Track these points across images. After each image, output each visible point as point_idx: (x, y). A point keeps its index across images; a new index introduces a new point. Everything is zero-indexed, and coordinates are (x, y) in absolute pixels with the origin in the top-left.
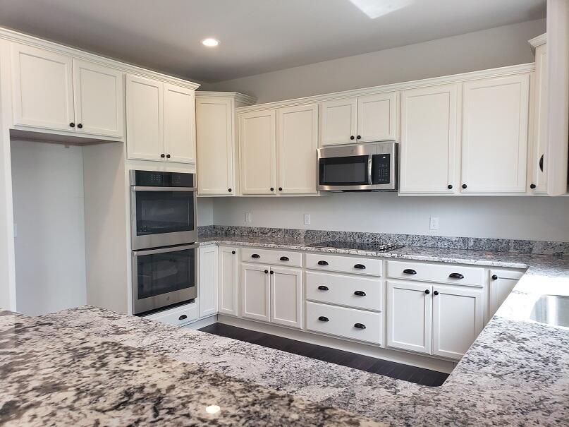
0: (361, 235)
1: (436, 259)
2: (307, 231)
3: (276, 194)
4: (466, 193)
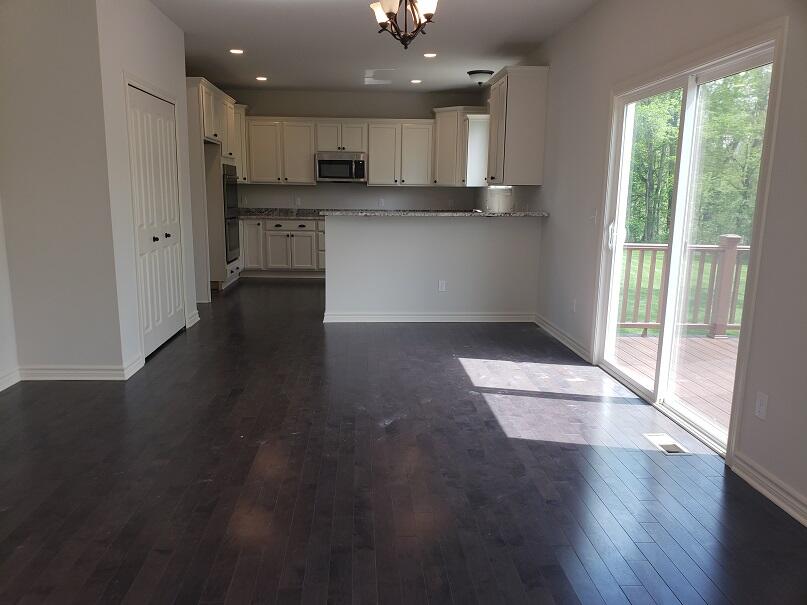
3: (282, 182)
4: (403, 185)
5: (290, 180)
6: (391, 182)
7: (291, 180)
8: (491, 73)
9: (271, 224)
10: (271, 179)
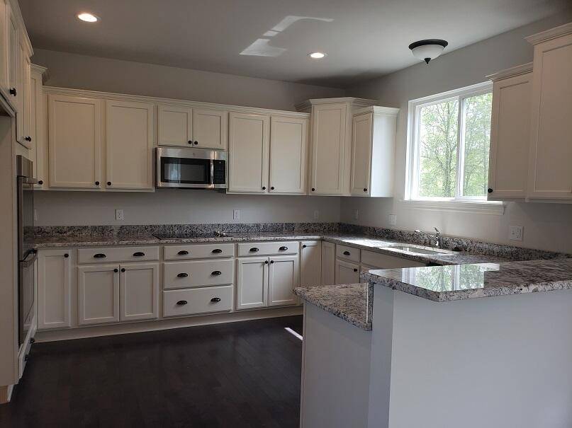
0: (180, 227)
1: (272, 238)
2: (122, 227)
3: (102, 188)
4: (273, 192)
5: (114, 185)
6: (257, 189)
7: (117, 184)
8: (444, 44)
9: (87, 254)
10: (86, 183)
